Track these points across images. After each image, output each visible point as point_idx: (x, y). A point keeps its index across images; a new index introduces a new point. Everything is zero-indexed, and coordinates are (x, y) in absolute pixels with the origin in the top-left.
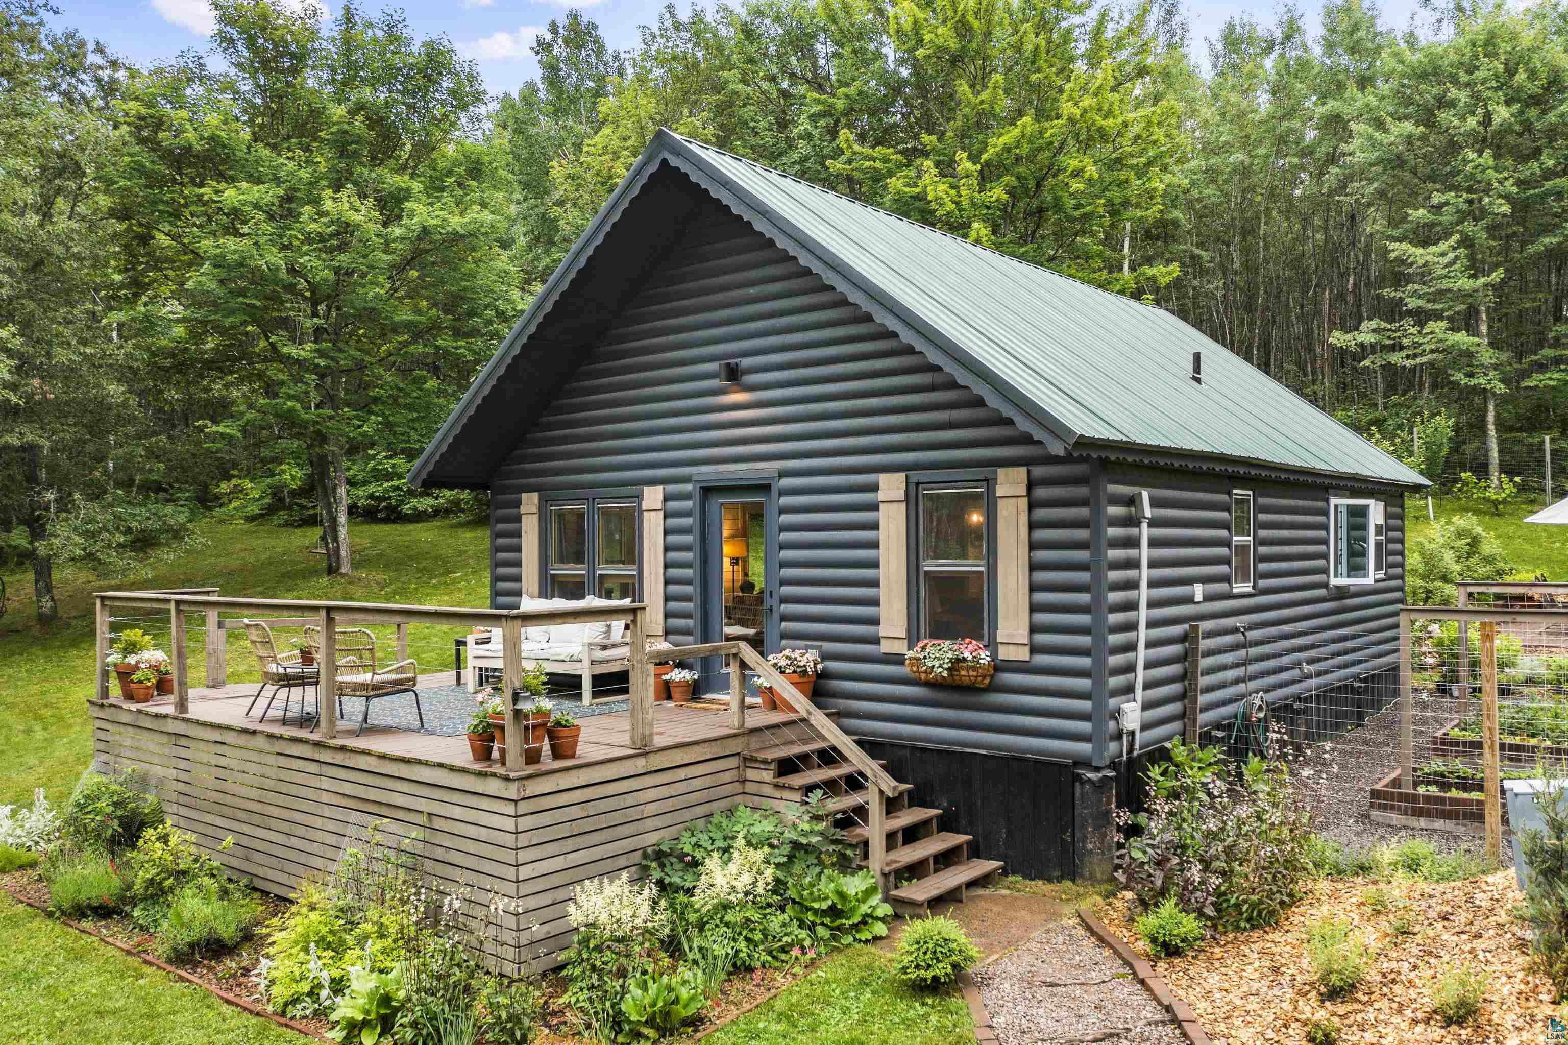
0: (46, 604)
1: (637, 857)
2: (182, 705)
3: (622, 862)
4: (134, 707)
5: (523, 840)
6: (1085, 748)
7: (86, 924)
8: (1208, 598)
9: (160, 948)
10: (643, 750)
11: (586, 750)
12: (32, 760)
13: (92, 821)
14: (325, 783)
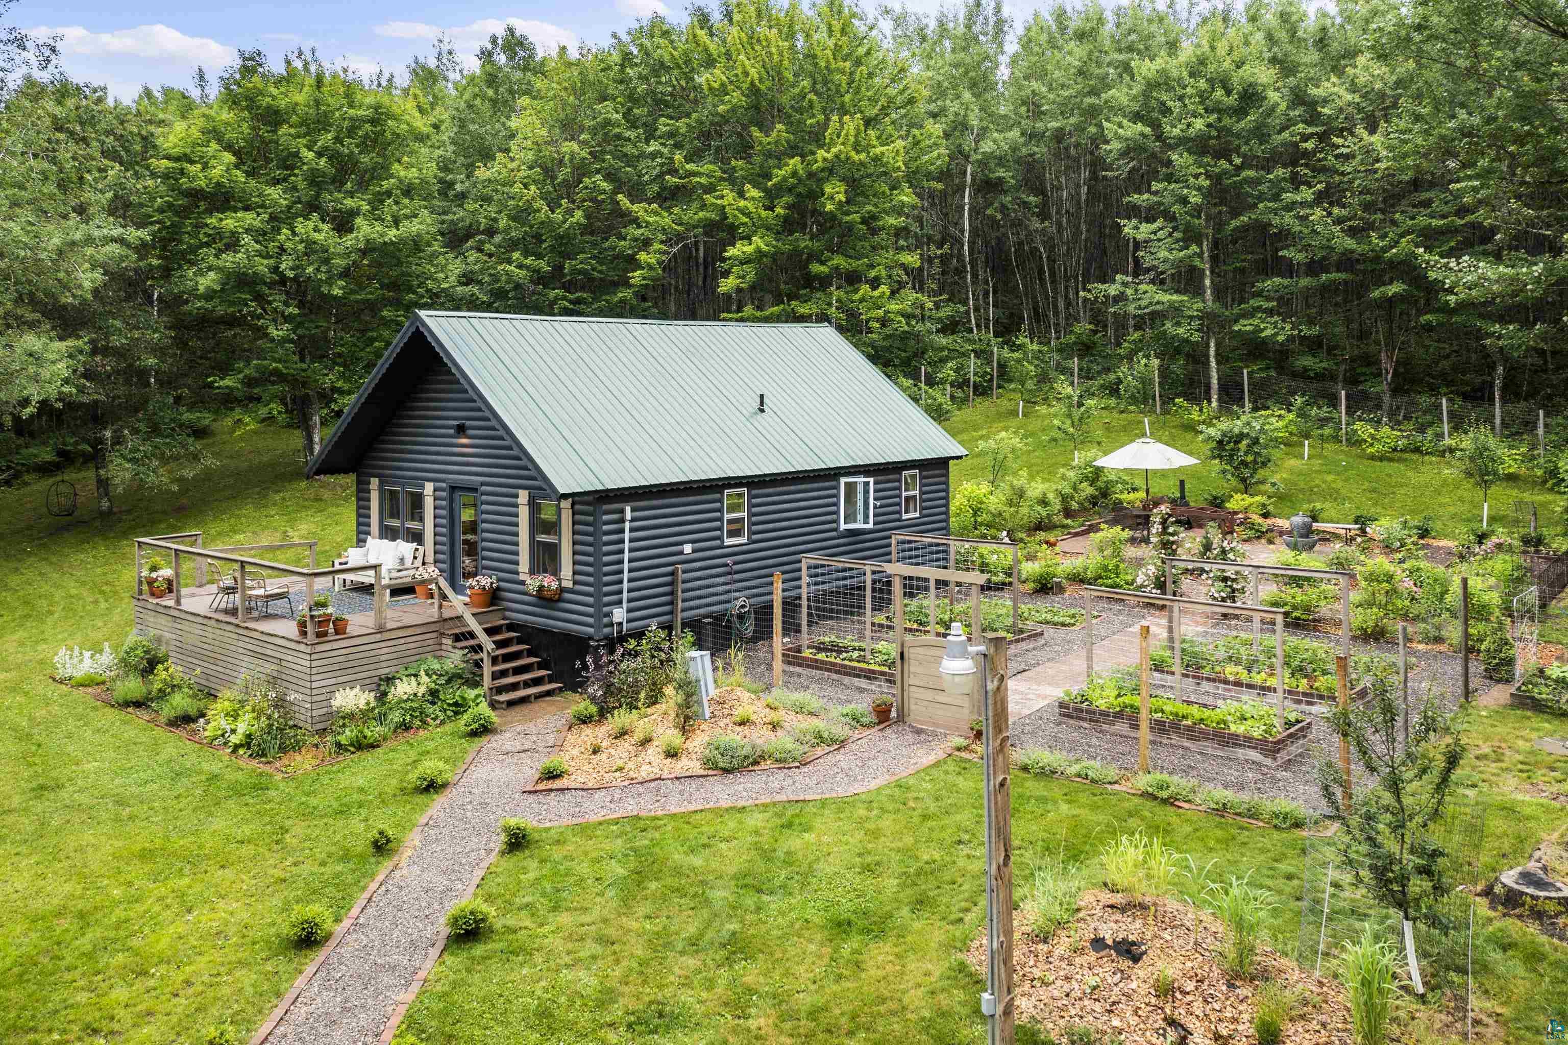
0: (105, 504)
1: (376, 679)
2: (178, 602)
3: (368, 681)
4: (155, 601)
5: (314, 671)
6: (591, 630)
7: (130, 710)
8: (694, 551)
9: (163, 720)
10: (381, 630)
11: (351, 630)
12: (100, 624)
13: (133, 661)
14: (241, 644)
